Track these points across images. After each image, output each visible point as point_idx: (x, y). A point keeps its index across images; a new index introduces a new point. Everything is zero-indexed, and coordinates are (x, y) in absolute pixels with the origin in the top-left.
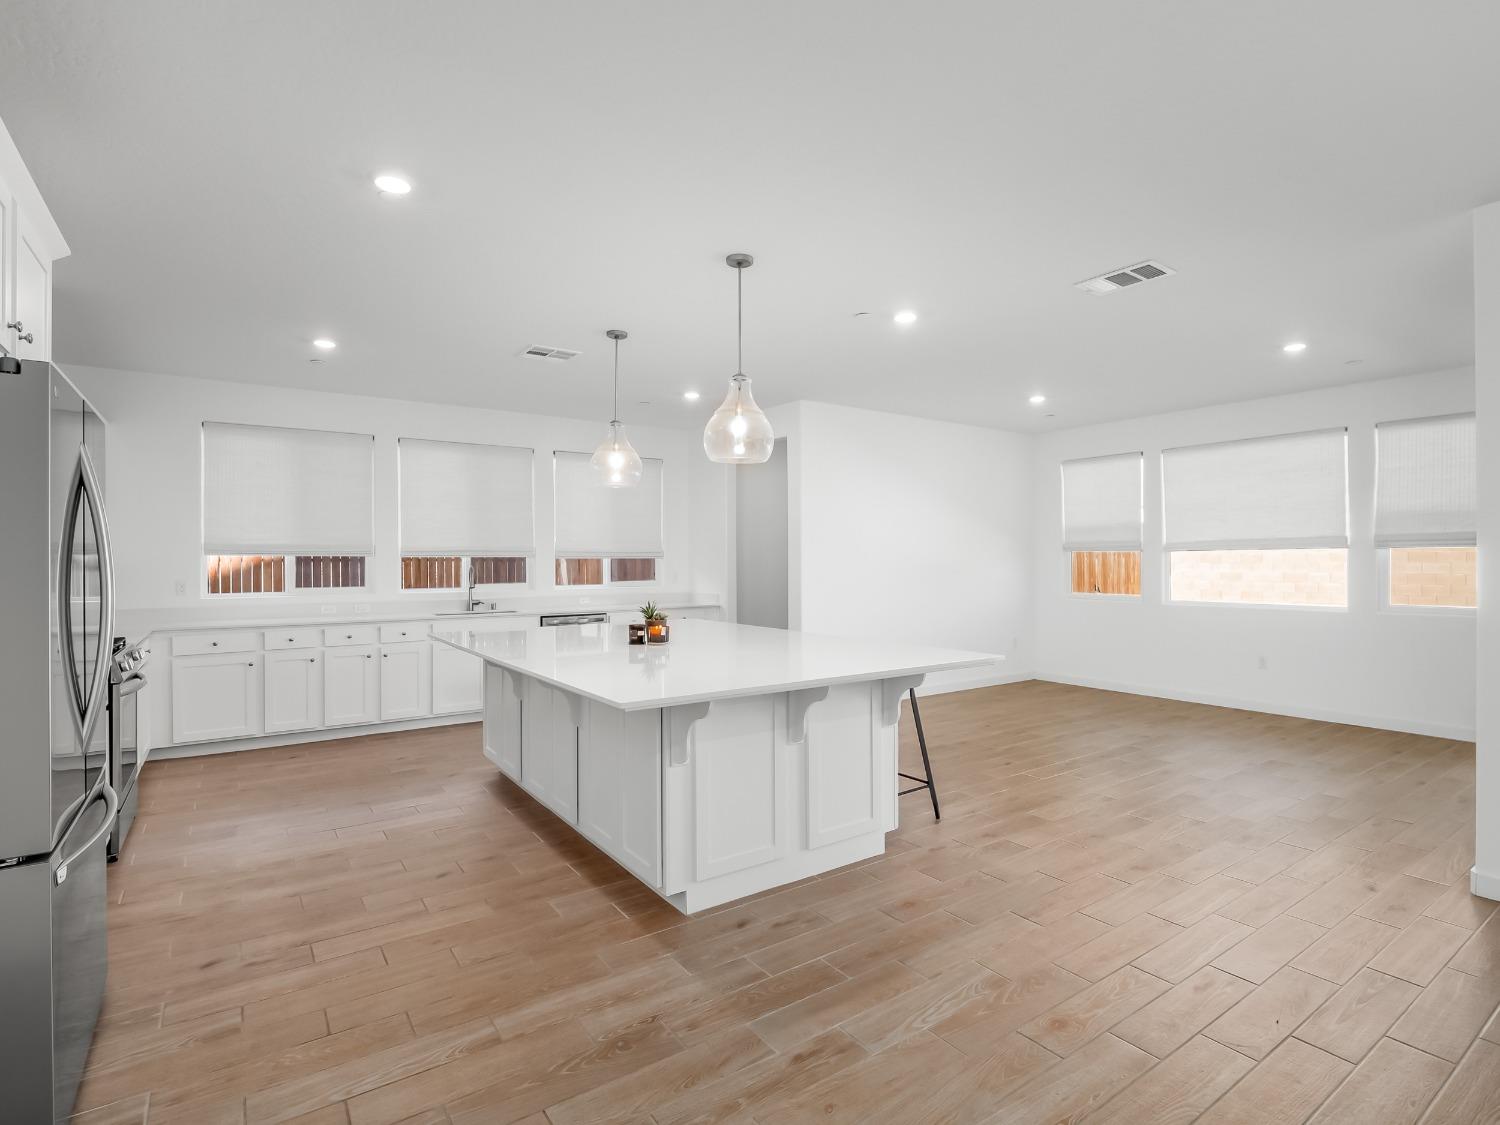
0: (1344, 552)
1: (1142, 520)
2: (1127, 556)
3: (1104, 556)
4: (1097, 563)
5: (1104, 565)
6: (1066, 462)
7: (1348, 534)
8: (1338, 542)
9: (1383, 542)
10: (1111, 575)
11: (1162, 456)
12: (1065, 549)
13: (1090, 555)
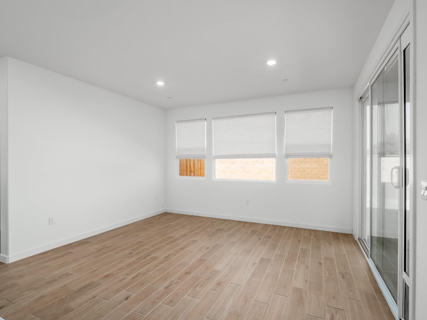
0: (274, 160)
1: (206, 147)
2: (201, 161)
3: (194, 160)
4: (192, 163)
5: (194, 164)
6: (177, 122)
7: (276, 153)
8: (273, 156)
9: (287, 156)
10: (196, 167)
11: (213, 120)
12: (177, 158)
13: (190, 160)
